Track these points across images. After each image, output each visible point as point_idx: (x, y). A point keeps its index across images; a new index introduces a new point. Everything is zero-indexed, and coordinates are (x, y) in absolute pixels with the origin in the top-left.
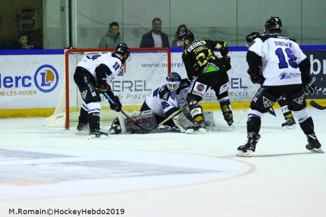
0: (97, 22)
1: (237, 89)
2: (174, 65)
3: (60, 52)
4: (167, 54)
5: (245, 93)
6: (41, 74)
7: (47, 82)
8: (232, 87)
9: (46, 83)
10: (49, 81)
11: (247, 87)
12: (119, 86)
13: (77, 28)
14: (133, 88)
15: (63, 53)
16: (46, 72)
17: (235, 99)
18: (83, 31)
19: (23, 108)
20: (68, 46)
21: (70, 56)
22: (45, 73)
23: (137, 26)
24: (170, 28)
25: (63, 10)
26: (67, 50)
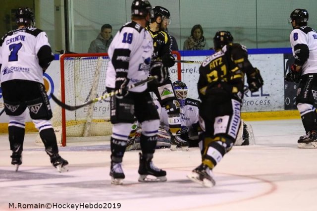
0: (96, 23)
1: (257, 97)
2: (185, 71)
8: (252, 96)
11: (268, 95)
17: (255, 109)
21: (66, 62)
24: (180, 29)
25: (58, 9)
26: (62, 55)
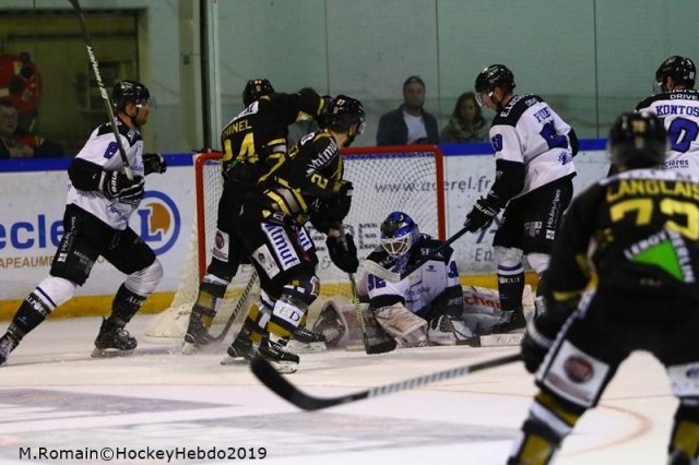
2: (450, 186)
3: (183, 160)
4: (434, 159)
6: (141, 213)
7: (153, 231)
9: (150, 234)
10: (158, 230)
13: (223, 106)
15: (191, 164)
16: (151, 208)
19: (98, 294)
20: (200, 145)
21: (206, 169)
22: (148, 211)
24: (439, 99)
25: (186, 61)
26: (199, 155)
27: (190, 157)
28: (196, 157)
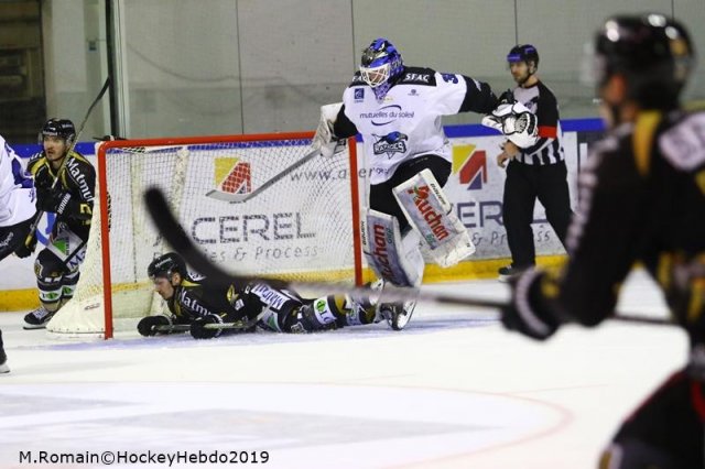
0: (176, 75)
2: (368, 173)
5: (543, 235)
12: (235, 229)
13: (130, 92)
14: (270, 233)
18: (144, 97)
20: (108, 133)
21: (109, 157)
23: (275, 82)
25: (92, 47)
26: (102, 143)
27: (92, 145)
28: (98, 145)
